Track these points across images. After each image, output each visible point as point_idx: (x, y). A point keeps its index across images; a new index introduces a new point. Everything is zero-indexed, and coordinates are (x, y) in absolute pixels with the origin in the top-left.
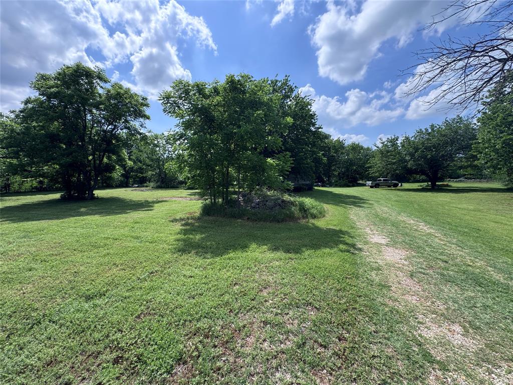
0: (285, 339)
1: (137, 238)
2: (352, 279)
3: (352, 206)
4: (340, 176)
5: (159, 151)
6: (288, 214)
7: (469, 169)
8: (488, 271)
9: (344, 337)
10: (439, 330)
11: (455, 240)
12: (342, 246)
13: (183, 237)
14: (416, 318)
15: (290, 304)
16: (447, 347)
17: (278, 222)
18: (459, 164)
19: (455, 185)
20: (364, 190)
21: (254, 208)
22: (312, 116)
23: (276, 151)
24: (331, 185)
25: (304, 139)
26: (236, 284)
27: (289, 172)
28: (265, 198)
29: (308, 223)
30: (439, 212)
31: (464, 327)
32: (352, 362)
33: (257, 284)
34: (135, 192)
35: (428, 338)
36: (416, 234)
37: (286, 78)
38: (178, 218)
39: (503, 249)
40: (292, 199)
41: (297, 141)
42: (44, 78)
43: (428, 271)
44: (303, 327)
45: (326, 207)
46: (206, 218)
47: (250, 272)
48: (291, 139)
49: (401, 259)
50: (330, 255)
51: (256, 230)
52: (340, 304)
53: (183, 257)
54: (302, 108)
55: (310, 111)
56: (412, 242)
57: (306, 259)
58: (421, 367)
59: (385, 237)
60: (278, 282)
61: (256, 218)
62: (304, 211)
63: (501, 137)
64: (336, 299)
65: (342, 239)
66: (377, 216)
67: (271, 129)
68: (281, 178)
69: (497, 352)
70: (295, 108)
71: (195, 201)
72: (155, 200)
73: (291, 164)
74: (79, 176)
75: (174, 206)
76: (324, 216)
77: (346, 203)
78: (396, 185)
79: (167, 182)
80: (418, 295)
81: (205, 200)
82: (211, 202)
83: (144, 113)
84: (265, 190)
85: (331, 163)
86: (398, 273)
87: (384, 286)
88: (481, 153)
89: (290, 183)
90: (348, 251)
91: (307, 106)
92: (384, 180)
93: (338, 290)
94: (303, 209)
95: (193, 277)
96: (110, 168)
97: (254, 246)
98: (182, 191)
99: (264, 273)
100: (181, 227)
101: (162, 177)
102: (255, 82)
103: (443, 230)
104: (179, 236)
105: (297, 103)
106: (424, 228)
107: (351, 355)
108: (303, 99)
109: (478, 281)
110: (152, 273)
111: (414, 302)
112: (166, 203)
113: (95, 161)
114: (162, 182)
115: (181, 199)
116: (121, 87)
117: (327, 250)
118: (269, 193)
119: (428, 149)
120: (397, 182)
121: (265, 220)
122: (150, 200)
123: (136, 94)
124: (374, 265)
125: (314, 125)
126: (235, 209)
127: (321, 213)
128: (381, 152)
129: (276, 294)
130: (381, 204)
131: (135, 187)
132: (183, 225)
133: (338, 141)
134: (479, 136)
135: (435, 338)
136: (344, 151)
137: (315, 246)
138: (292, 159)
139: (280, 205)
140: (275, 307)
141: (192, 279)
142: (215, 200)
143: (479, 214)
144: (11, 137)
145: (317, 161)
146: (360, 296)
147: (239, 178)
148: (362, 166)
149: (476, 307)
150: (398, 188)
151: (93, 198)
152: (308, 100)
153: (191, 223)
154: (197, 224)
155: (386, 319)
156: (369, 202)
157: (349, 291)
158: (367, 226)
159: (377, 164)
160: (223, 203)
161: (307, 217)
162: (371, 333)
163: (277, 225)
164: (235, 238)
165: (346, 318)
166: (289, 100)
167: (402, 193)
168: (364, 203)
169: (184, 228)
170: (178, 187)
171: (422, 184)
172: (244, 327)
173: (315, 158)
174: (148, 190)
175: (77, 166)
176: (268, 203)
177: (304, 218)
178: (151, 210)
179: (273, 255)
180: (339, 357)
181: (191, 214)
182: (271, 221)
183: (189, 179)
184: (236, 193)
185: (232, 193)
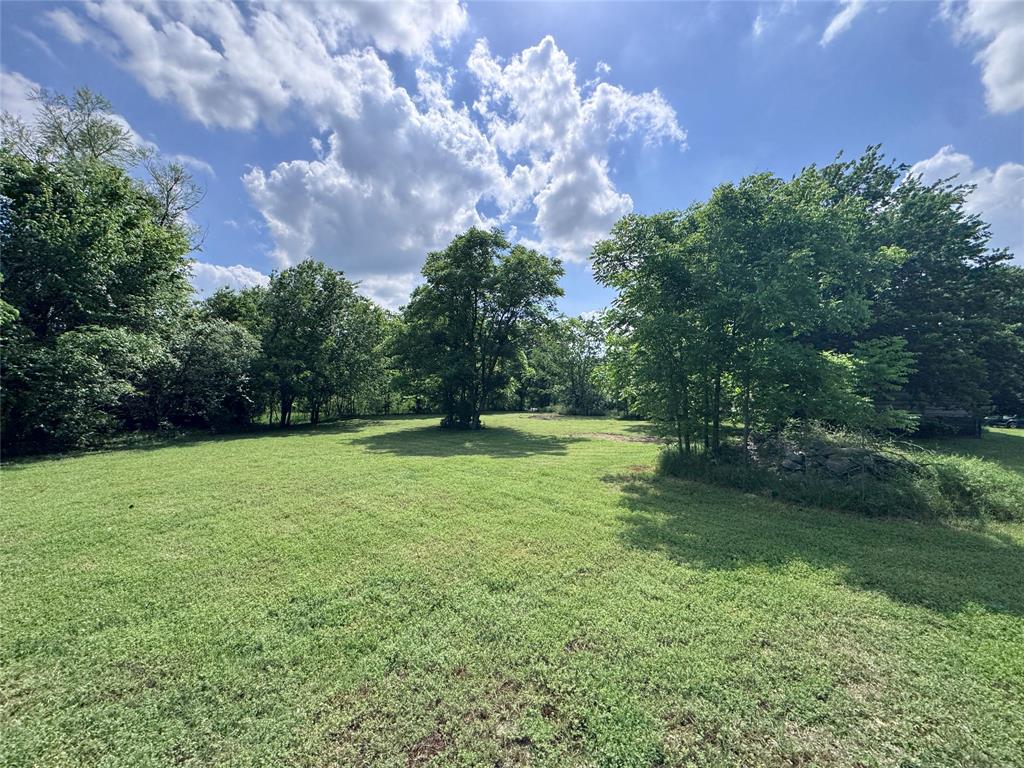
1: (550, 502)
5: (573, 348)
6: (901, 498)
13: (626, 512)
17: (869, 513)
21: (789, 470)
22: (968, 230)
25: (938, 295)
26: (767, 644)
27: (903, 385)
28: (821, 450)
29: (980, 530)
33: (827, 663)
34: (534, 420)
37: (870, 152)
38: (614, 474)
40: (910, 458)
42: (434, 257)
46: (670, 480)
51: (801, 526)
53: (633, 554)
54: (930, 215)
55: (959, 216)
61: (793, 495)
62: (962, 496)
67: (836, 281)
68: (867, 399)
70: (903, 218)
71: (641, 444)
72: (568, 436)
74: (464, 392)
75: (602, 450)
79: (584, 405)
81: (668, 444)
82: (681, 448)
83: (555, 287)
84: (817, 429)
91: (945, 207)
94: (953, 485)
95: (661, 599)
96: (502, 381)
98: (612, 421)
99: (846, 640)
100: (622, 493)
101: (576, 396)
104: (621, 511)
105: (909, 205)
108: (929, 190)
110: (581, 571)
112: (587, 444)
113: (484, 371)
114: (577, 404)
115: (612, 437)
116: (523, 250)
118: (829, 437)
121: (825, 504)
122: (559, 436)
123: (543, 257)
125: (975, 251)
126: (737, 469)
131: (532, 412)
132: (624, 490)
139: (870, 470)
142: (688, 445)
144: (398, 341)
147: (746, 400)
151: (479, 428)
152: (947, 191)
153: (641, 488)
154: (652, 491)
160: (706, 452)
161: (974, 514)
163: (865, 523)
166: (880, 203)
169: (626, 494)
170: (604, 415)
173: (986, 343)
174: (554, 418)
175: (462, 379)
176: (829, 461)
177: (962, 514)
178: (563, 454)
179: (866, 600)
181: (638, 470)
182: (843, 510)
183: (634, 399)
184: (739, 432)
185: (730, 431)
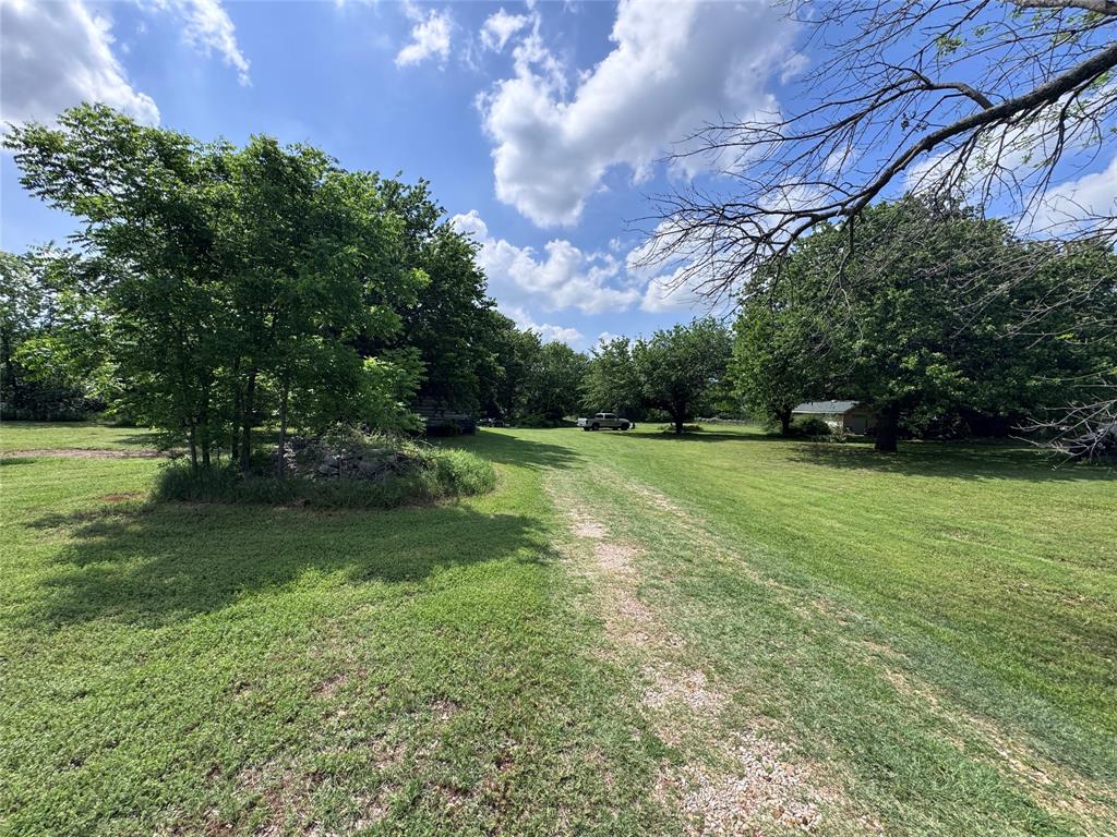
0: (370, 804)
2: (535, 619)
3: (549, 467)
4: (532, 406)
6: (410, 488)
7: (724, 402)
8: (742, 569)
9: (508, 756)
10: (674, 688)
11: (703, 521)
12: (524, 552)
13: (72, 569)
14: (641, 676)
15: (395, 707)
16: (684, 718)
17: (387, 507)
18: (712, 395)
19: (708, 427)
20: (573, 433)
21: (325, 475)
22: (477, 277)
23: (388, 343)
24: (513, 424)
25: (456, 323)
26: (244, 685)
27: (416, 391)
28: (358, 451)
29: (456, 505)
30: (685, 474)
31: (708, 674)
32: (521, 808)
33: (308, 675)
35: (656, 709)
36: (651, 515)
37: (422, 184)
39: (760, 530)
40: (423, 453)
41: (443, 325)
43: (663, 582)
44: (419, 757)
45: (498, 468)
46: (174, 508)
47: (293, 646)
48: (430, 319)
49: (624, 565)
50: (497, 572)
51: (325, 532)
52: (507, 679)
53: (59, 635)
54: (456, 256)
55: (472, 265)
56: (642, 531)
57: (442, 589)
58: (643, 771)
59: (600, 525)
60: (367, 658)
61: (325, 501)
62: (450, 481)
63: (759, 357)
64: (499, 671)
65: (525, 536)
66: (591, 484)
67: (378, 289)
68: (400, 404)
69: (747, 706)
70: (441, 253)
71: (141, 460)
73: (421, 374)
75: (54, 476)
76: (493, 489)
77: (538, 461)
78: (625, 426)
79: (37, 403)
80: (646, 629)
81: (174, 459)
82: (194, 463)
84: (357, 432)
85: (515, 379)
86: (617, 592)
87: (595, 624)
88: (737, 378)
89: (418, 416)
90: (535, 561)
91: (466, 254)
92: (606, 417)
93: (506, 650)
94: (448, 476)
95: (92, 692)
97: (311, 574)
98: (97, 429)
99: (334, 640)
100: (70, 541)
101: (17, 388)
102: (344, 176)
103: (688, 505)
104: (58, 570)
105: (444, 245)
106: (664, 503)
107: (520, 793)
108: (458, 237)
109: (730, 588)
111: (640, 644)
112: (22, 468)
114: (18, 401)
115: (89, 454)
117: (493, 563)
118: (367, 439)
119: (671, 365)
120: (627, 421)
121: (353, 505)
124: (579, 584)
125: (479, 295)
126: (268, 481)
127: (485, 483)
128: (602, 364)
129: (358, 690)
130: (600, 463)
132: (78, 534)
133: (528, 335)
134: (735, 352)
135: (667, 707)
136: (539, 356)
137: (468, 556)
138: (424, 363)
139: (393, 467)
140: (353, 726)
141: (87, 699)
142: (206, 457)
143: (735, 474)
145: (484, 371)
146: (547, 655)
147: (285, 400)
148: (571, 388)
149: (724, 634)
150: (629, 431)
152: (468, 242)
153: (116, 526)
154: (137, 528)
155: (591, 692)
156: (581, 458)
157: (527, 648)
158: (573, 506)
159: (595, 387)
160: (232, 465)
161: (455, 493)
162: (561, 730)
163: (383, 516)
164: (261, 558)
165: (517, 708)
166: (425, 234)
167: (633, 441)
168: (571, 460)
169: (80, 541)
171: (664, 425)
172: (253, 805)
173: (481, 365)
176: (362, 463)
177: (447, 494)
179: (362, 591)
180: (494, 806)
181: (117, 499)
182: (367, 508)
183: (115, 395)
184: (275, 438)
185: (263, 438)
